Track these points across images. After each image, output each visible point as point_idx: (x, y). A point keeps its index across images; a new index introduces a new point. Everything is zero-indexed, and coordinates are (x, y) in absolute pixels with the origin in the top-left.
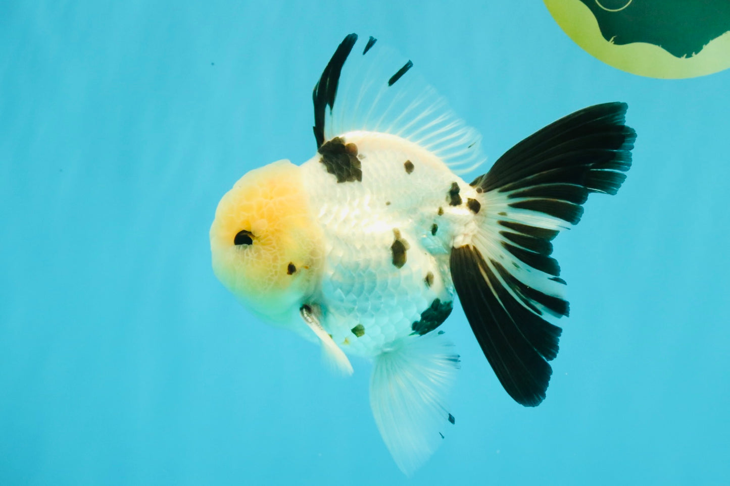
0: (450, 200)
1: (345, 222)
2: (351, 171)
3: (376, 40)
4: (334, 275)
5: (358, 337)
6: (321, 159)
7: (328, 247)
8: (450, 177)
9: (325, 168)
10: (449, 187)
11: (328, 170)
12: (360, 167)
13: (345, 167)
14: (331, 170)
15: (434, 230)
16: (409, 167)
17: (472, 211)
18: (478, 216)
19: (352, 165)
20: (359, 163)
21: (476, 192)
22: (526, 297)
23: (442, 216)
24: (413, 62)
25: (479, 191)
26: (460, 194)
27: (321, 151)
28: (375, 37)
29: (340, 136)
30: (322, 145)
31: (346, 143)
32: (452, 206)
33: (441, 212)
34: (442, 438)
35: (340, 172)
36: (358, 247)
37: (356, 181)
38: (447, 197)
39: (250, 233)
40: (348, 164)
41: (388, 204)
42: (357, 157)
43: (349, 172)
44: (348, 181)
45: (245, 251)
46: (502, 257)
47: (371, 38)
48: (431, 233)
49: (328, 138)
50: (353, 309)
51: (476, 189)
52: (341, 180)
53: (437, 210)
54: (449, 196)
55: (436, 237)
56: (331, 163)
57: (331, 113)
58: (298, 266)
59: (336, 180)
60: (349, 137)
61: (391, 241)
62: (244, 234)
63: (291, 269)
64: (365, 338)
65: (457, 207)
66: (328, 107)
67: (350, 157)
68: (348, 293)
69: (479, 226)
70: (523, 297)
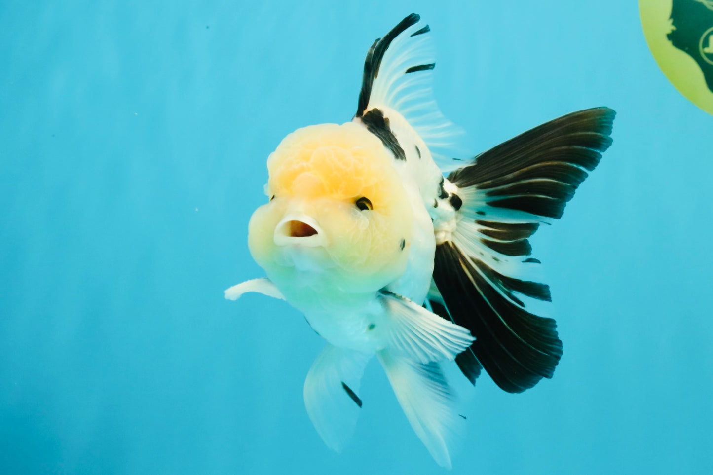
0: (440, 193)
6: (368, 129)
10: (439, 179)
12: (400, 145)
13: (391, 143)
14: (384, 143)
17: (453, 208)
18: (457, 212)
20: (396, 140)
21: (458, 188)
22: (508, 289)
23: (437, 209)
25: (460, 186)
26: (445, 188)
30: (364, 114)
32: (441, 199)
33: (436, 204)
35: (391, 148)
37: (404, 160)
38: (439, 189)
39: (369, 202)
40: (390, 139)
42: (391, 133)
43: (396, 149)
44: (400, 158)
46: (482, 254)
51: (455, 184)
53: (434, 202)
56: (380, 136)
58: (406, 242)
59: (394, 156)
63: (404, 245)
65: (444, 201)
67: (388, 132)
69: (457, 224)
70: (506, 289)
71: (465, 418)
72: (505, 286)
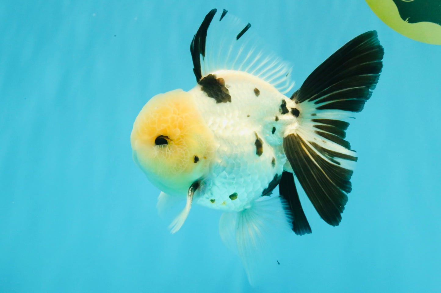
0: (281, 111)
1: (225, 128)
2: (223, 96)
3: (227, 11)
4: (221, 162)
5: (232, 200)
6: (202, 88)
7: (217, 145)
8: (280, 96)
9: (206, 94)
10: (280, 103)
11: (208, 95)
12: (229, 93)
13: (219, 93)
14: (210, 95)
15: (274, 130)
16: (257, 92)
17: (294, 116)
18: (298, 118)
19: (223, 92)
20: (227, 90)
21: (295, 103)
23: (278, 121)
24: (251, 24)
25: (297, 103)
26: (286, 106)
27: (200, 83)
28: (226, 10)
29: (213, 74)
30: (200, 80)
31: (217, 78)
32: (283, 115)
33: (277, 119)
34: (278, 264)
35: (216, 97)
36: (236, 144)
37: (228, 102)
38: (280, 109)
39: (167, 137)
40: (221, 91)
41: (248, 116)
42: (225, 86)
43: (222, 96)
44: (223, 102)
45: (166, 149)
46: (315, 139)
47: (224, 10)
48: (271, 133)
49: (204, 75)
50: (233, 183)
51: (294, 101)
52: (219, 101)
53: (274, 118)
54: (281, 108)
55: (274, 135)
56: (210, 91)
57: (203, 59)
58: (199, 157)
59: (216, 102)
60: (219, 74)
61: (254, 140)
62: (161, 137)
63: (196, 159)
64: (237, 200)
65: (286, 114)
66: (201, 56)
67: (220, 86)
68: (230, 173)
69: (300, 124)
70: (330, 157)
71: (279, 264)
72: (329, 156)
